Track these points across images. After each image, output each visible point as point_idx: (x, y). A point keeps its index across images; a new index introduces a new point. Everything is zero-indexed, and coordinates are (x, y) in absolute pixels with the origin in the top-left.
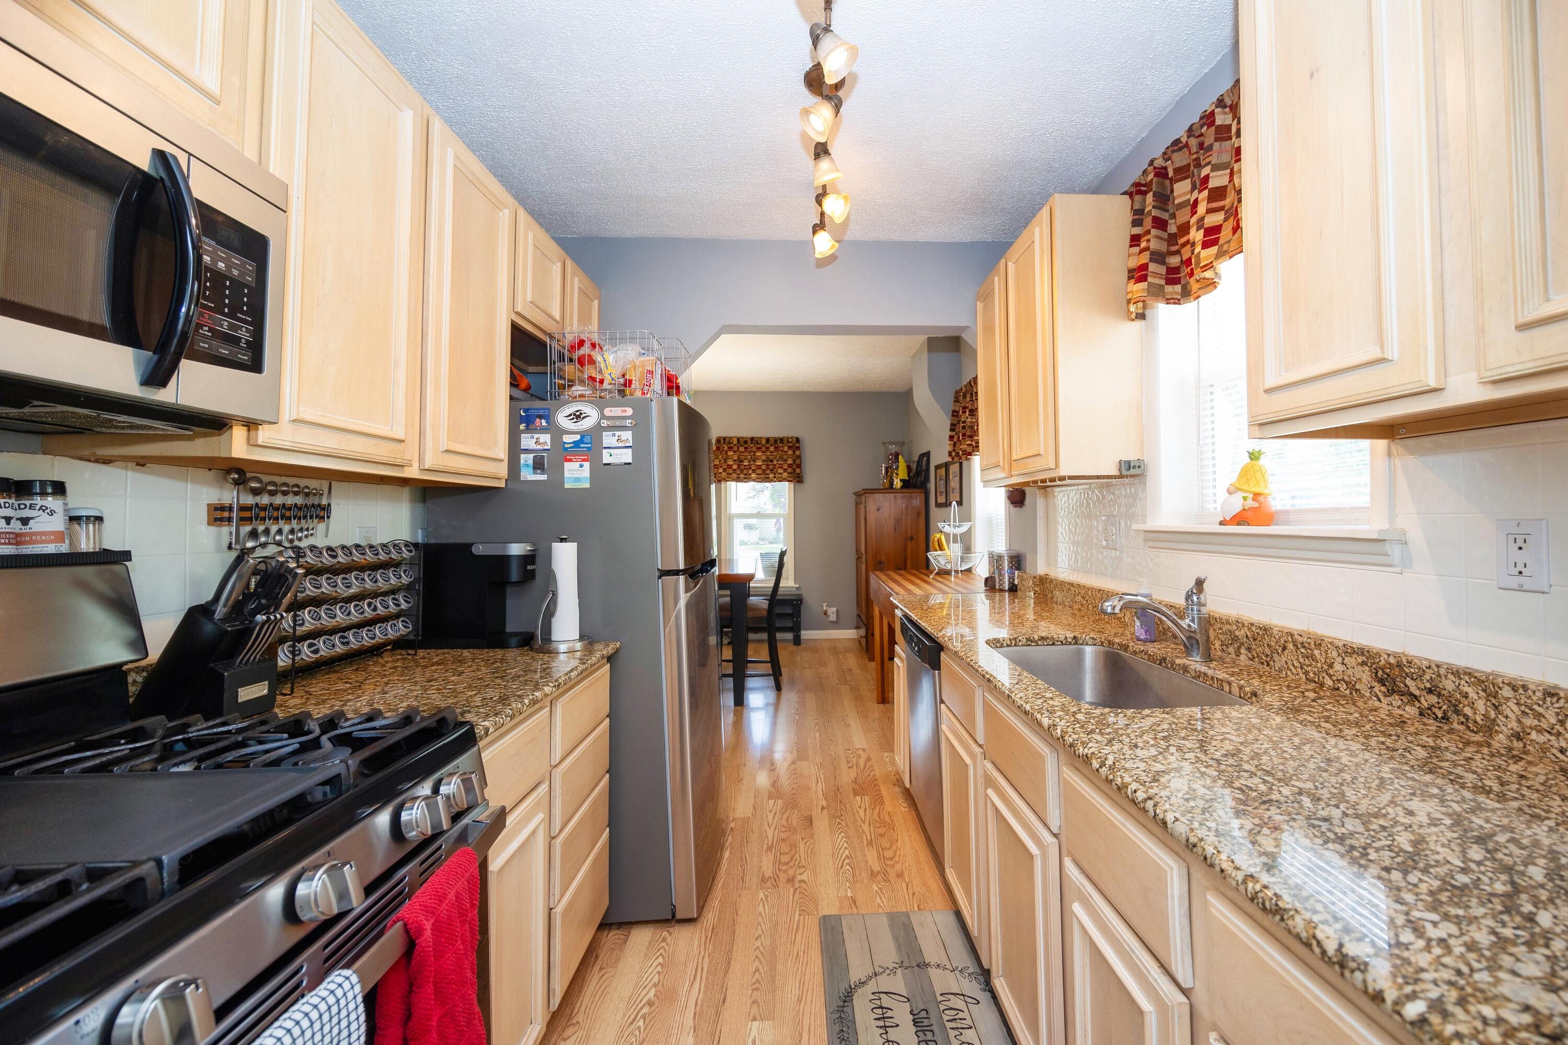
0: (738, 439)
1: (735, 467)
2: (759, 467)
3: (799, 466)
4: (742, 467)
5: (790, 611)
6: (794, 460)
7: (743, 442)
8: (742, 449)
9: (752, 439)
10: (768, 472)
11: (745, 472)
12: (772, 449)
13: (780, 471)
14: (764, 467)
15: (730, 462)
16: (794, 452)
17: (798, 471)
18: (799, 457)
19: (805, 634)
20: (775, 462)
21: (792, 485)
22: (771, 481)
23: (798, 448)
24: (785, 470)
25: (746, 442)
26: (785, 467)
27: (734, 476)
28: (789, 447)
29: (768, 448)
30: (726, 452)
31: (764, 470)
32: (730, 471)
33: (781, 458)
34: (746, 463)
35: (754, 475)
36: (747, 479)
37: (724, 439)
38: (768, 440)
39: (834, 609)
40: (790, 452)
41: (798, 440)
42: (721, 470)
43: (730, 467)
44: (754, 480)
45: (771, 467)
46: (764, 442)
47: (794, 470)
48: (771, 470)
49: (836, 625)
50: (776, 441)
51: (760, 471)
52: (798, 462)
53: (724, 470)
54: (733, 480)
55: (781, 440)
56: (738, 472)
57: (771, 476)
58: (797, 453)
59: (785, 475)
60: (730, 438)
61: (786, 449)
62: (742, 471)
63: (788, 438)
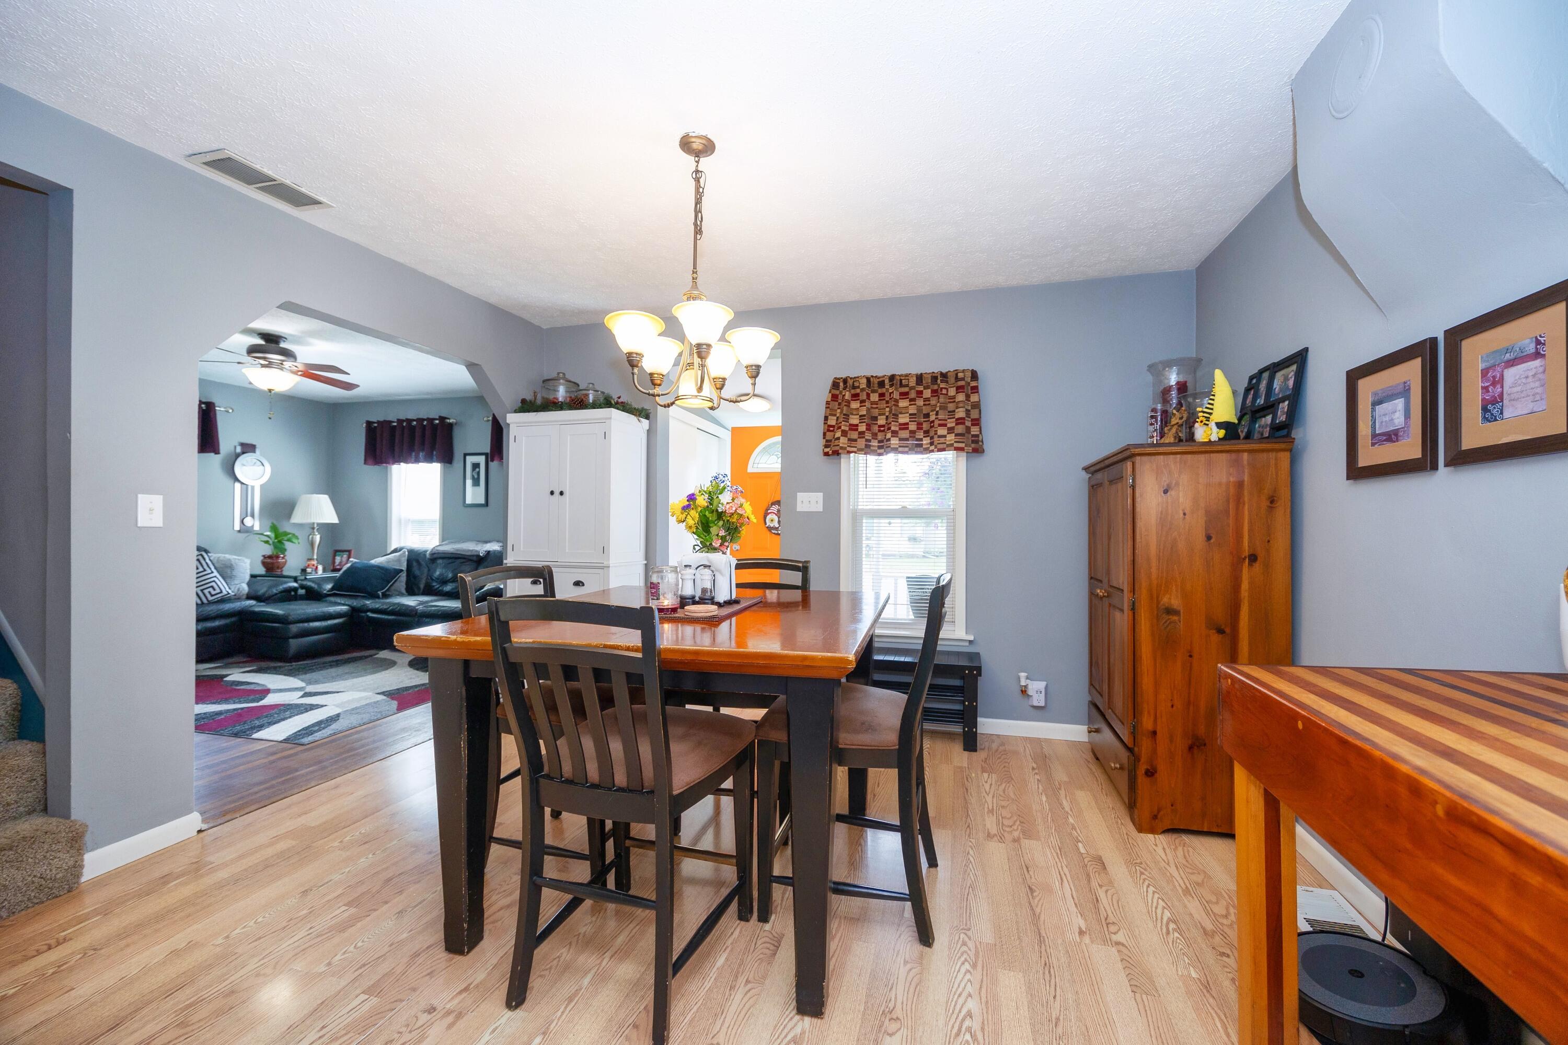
0: (868, 379)
1: (862, 428)
2: (904, 426)
3: (977, 422)
4: (876, 428)
5: (957, 682)
6: (968, 412)
7: (877, 384)
8: (875, 397)
9: (892, 378)
10: (920, 435)
11: (880, 436)
12: (927, 393)
13: (942, 431)
14: (913, 427)
15: (854, 420)
16: (968, 397)
17: (974, 430)
18: (977, 406)
19: (987, 725)
20: (932, 418)
21: (963, 456)
22: (927, 451)
23: (975, 389)
24: (951, 430)
25: (881, 384)
26: (951, 423)
27: (861, 443)
28: (959, 389)
29: (920, 393)
30: (848, 402)
31: (913, 432)
32: (854, 435)
33: (943, 408)
34: (882, 421)
35: (894, 442)
36: (884, 448)
37: (845, 381)
38: (920, 378)
39: (1041, 685)
40: (961, 397)
41: (974, 375)
42: (838, 434)
43: (854, 427)
44: (895, 450)
45: (925, 426)
46: (913, 382)
47: (968, 429)
48: (926, 433)
49: (1041, 712)
50: (934, 378)
51: (904, 434)
52: (974, 415)
53: (844, 433)
54: (860, 450)
55: (944, 376)
56: (868, 436)
57: (926, 441)
58: (974, 398)
59: (951, 438)
60: (855, 379)
61: (952, 392)
62: (875, 436)
63: (956, 372)
